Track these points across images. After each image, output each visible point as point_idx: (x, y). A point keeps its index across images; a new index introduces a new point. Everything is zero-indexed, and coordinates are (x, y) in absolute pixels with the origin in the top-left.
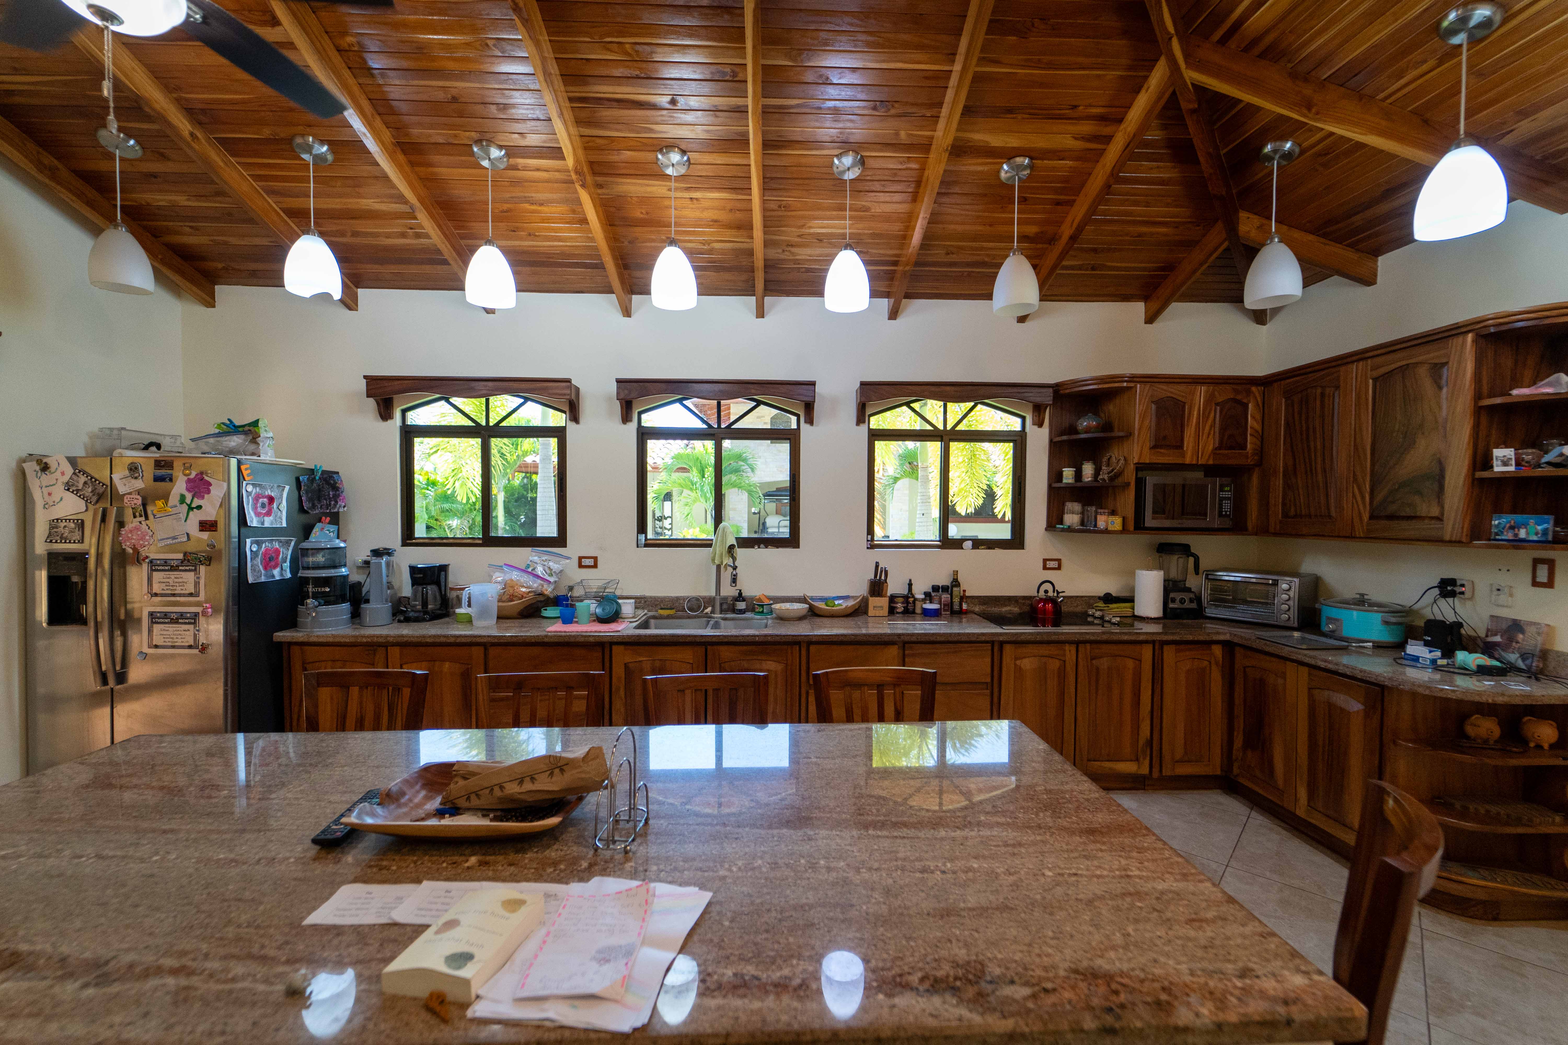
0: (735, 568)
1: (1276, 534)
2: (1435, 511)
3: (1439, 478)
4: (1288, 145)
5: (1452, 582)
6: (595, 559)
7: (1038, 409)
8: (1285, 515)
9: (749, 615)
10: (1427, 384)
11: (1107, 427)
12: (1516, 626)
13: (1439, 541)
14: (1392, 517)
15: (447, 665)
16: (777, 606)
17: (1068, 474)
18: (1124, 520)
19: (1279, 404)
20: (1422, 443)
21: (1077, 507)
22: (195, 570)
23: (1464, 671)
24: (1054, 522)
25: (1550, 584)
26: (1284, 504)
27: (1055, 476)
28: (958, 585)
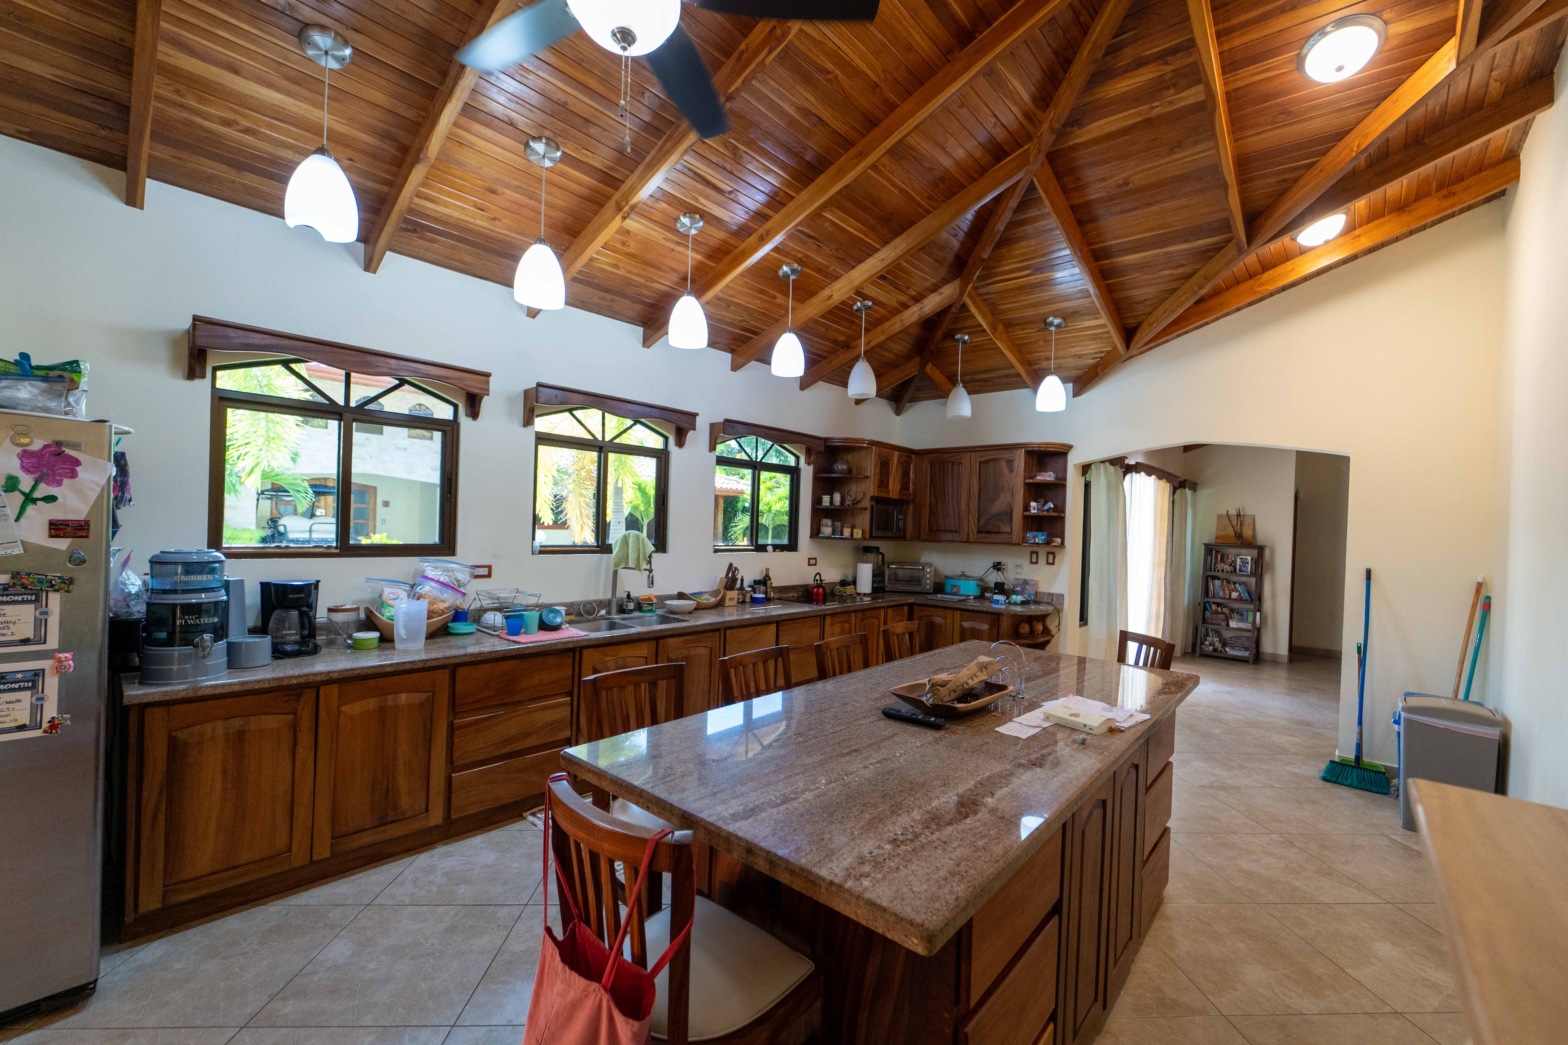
0: (651, 571)
1: (925, 541)
2: (1008, 530)
3: (1010, 514)
4: (967, 337)
5: (999, 563)
6: (489, 567)
7: (809, 452)
8: (931, 530)
9: (636, 614)
10: (1006, 470)
11: (850, 471)
12: (1026, 582)
13: (1011, 544)
14: (988, 532)
15: (403, 696)
16: (668, 602)
17: (826, 499)
18: (863, 531)
19: (926, 466)
20: (1002, 497)
21: (829, 522)
22: (37, 600)
23: (1015, 604)
24: (815, 533)
25: (1036, 563)
26: (929, 524)
27: (816, 501)
28: (770, 579)
